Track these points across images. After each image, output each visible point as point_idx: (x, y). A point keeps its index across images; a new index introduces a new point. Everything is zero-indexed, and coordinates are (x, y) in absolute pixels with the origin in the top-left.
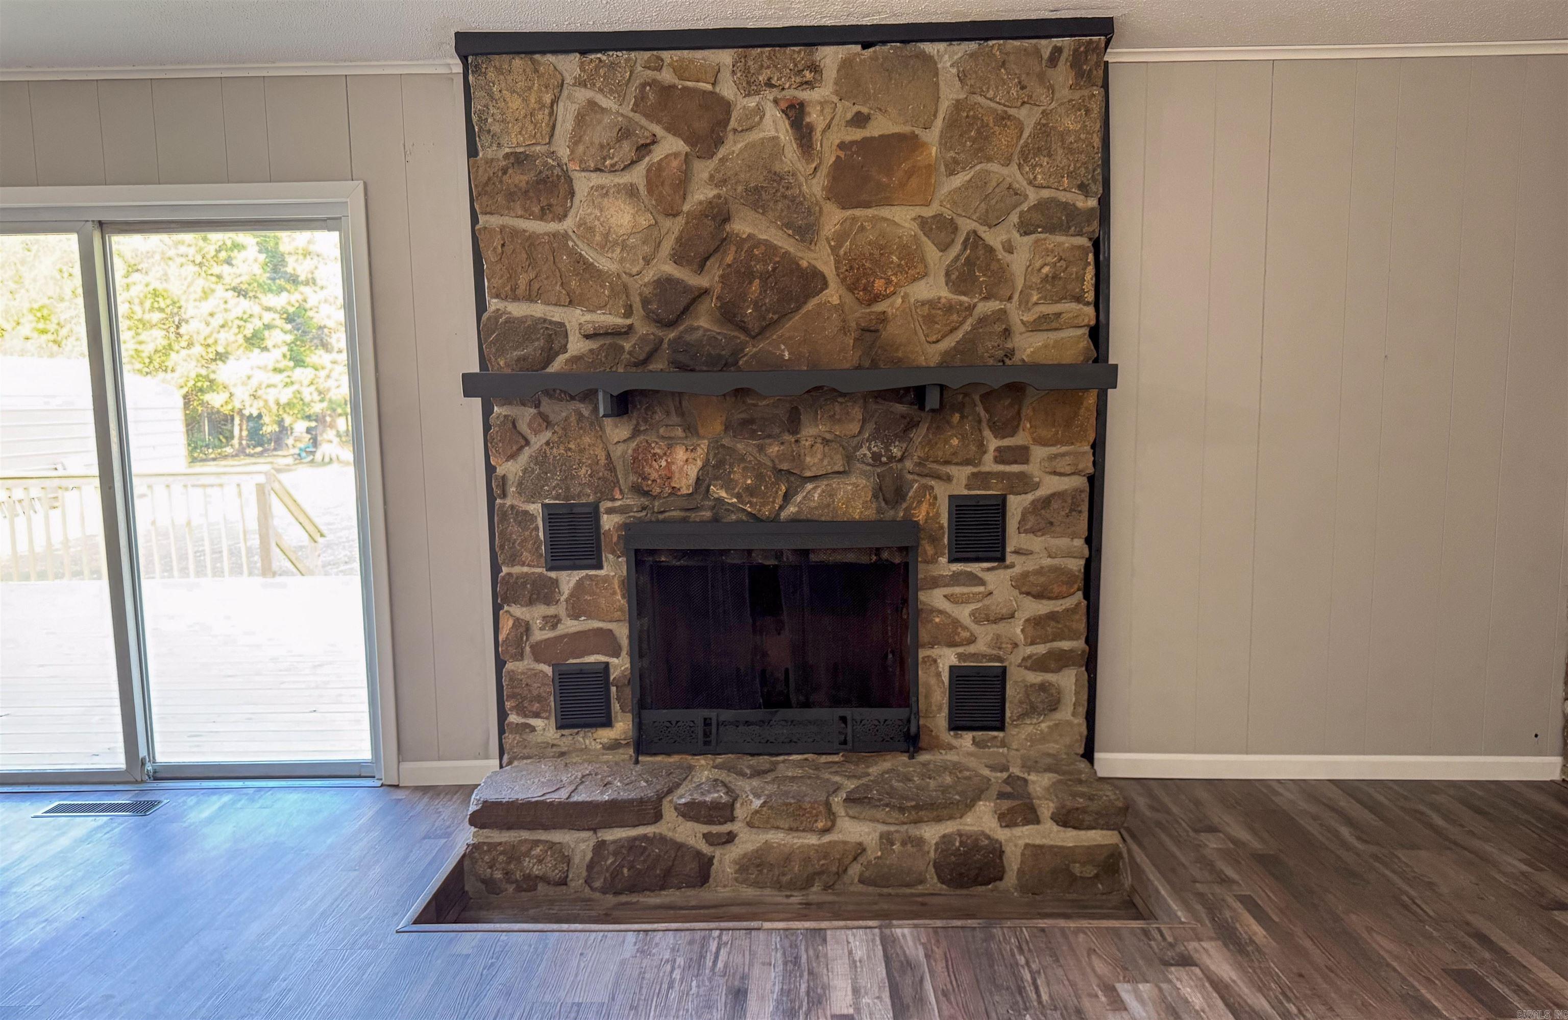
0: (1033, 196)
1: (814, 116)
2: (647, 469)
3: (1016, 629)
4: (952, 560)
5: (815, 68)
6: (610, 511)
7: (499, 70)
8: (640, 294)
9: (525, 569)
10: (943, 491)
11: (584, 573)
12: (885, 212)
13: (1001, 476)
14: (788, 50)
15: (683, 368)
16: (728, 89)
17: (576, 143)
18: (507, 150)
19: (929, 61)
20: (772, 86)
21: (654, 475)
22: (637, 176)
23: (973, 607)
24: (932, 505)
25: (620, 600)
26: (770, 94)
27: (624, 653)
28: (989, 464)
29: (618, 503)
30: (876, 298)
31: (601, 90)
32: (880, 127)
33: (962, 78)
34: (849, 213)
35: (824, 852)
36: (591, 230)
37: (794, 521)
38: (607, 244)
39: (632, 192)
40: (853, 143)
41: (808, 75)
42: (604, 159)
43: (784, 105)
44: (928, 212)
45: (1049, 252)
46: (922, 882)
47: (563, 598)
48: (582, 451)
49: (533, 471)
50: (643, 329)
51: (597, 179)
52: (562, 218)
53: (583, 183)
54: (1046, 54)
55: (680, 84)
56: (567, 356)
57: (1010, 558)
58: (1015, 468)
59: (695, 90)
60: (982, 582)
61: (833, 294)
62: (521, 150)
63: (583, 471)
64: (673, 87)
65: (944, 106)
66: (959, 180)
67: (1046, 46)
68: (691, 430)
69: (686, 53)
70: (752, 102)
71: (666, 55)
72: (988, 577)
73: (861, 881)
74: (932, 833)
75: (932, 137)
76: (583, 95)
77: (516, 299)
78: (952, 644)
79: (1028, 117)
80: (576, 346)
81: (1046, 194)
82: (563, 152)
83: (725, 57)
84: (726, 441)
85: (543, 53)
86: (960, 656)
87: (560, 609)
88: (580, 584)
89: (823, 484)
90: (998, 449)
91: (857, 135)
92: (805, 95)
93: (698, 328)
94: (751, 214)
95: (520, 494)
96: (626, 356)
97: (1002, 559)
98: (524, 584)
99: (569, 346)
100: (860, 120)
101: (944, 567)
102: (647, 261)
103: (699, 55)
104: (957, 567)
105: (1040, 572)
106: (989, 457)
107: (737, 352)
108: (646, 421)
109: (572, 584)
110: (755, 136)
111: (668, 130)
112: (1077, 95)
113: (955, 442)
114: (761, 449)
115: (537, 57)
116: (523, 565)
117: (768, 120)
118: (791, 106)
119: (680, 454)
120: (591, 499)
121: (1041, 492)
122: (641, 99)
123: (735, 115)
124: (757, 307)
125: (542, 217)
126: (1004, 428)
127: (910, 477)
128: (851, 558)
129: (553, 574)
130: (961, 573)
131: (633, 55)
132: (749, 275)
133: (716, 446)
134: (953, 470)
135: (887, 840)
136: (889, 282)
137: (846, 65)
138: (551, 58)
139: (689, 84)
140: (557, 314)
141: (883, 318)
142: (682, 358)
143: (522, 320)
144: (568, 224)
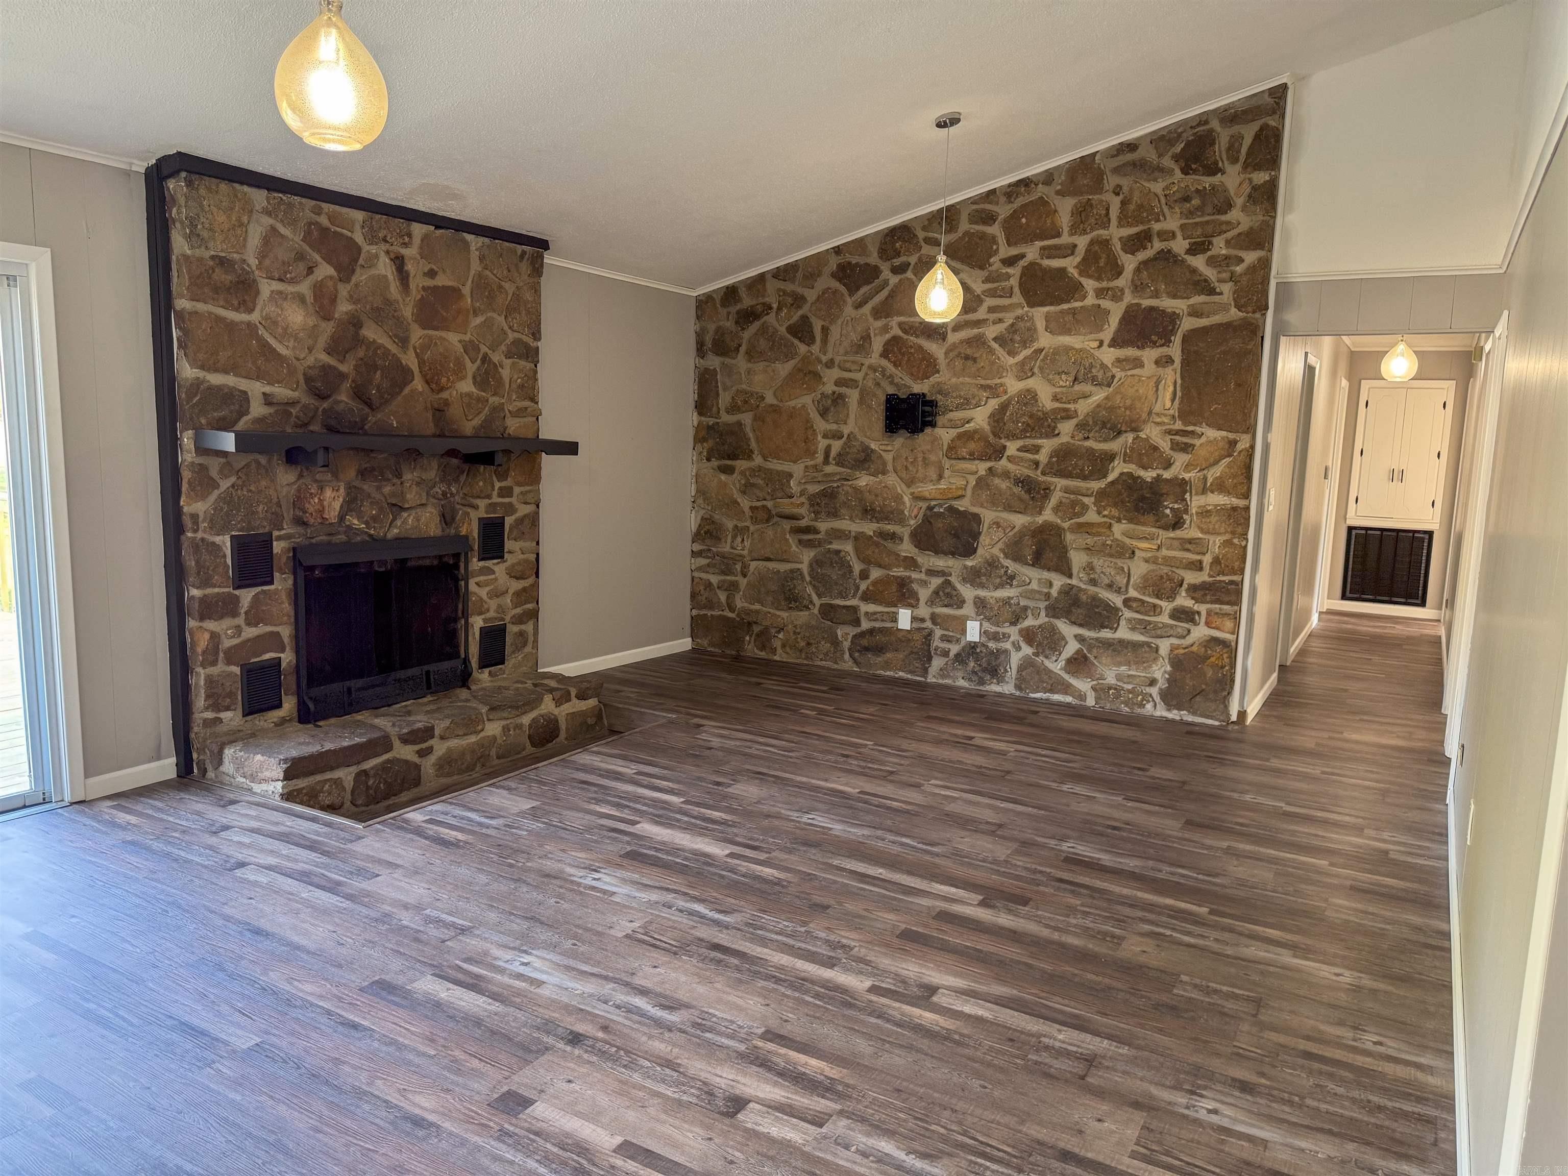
0: (511, 336)
1: (409, 267)
2: (307, 505)
3: (508, 600)
4: (480, 560)
5: (410, 235)
6: (279, 538)
7: (209, 189)
8: (304, 374)
9: (216, 590)
10: (475, 515)
11: (259, 589)
12: (443, 334)
13: (502, 505)
14: (397, 220)
15: (331, 429)
16: (358, 238)
17: (264, 257)
18: (212, 253)
19: (466, 244)
20: (386, 241)
21: (311, 510)
22: (304, 288)
23: (488, 589)
24: (470, 524)
25: (287, 607)
26: (384, 247)
27: (288, 649)
28: (496, 499)
29: (283, 532)
30: (442, 389)
31: (282, 221)
32: (442, 280)
33: (482, 258)
34: (426, 332)
35: (480, 744)
36: (275, 323)
37: (397, 539)
38: (286, 334)
39: (302, 299)
40: (429, 288)
41: (407, 239)
42: (286, 273)
43: (392, 256)
44: (467, 337)
45: (521, 371)
46: (524, 749)
47: (243, 611)
48: (260, 492)
49: (222, 509)
50: (306, 400)
51: (276, 286)
52: (251, 311)
53: (267, 287)
54: (519, 252)
55: (333, 228)
56: (249, 417)
57: (506, 556)
58: (507, 500)
59: (342, 235)
60: (493, 572)
61: (418, 384)
62: (223, 254)
63: (261, 507)
64: (328, 229)
65: (472, 272)
66: (479, 320)
67: (520, 248)
68: (336, 475)
69: (337, 208)
70: (373, 249)
71: (325, 206)
72: (496, 568)
73: (498, 758)
74: (526, 720)
75: (466, 291)
76: (268, 221)
77: (216, 370)
78: (480, 614)
79: (509, 287)
80: (257, 409)
81: (517, 335)
82: (253, 262)
83: (359, 216)
84: (357, 483)
85: (242, 183)
86: (485, 620)
87: (240, 621)
88: (256, 596)
89: (413, 512)
90: (500, 488)
91: (429, 283)
92: (404, 251)
93: (342, 401)
94: (374, 326)
95: (211, 528)
96: (293, 419)
97: (502, 557)
98: (217, 602)
99: (251, 409)
100: (432, 274)
101: (476, 564)
102: (310, 350)
103: (344, 210)
104: (482, 564)
105: (519, 563)
106: (495, 493)
107: (364, 419)
108: (307, 469)
109: (249, 599)
110: (373, 272)
111: (323, 259)
112: (532, 280)
113: (481, 484)
114: (379, 488)
115: (237, 186)
116: (214, 586)
117: (381, 265)
118: (397, 258)
119: (328, 493)
120: (267, 530)
121: (519, 514)
122: (308, 233)
123: (363, 255)
124: (378, 390)
125: (237, 310)
126: (502, 477)
127: (458, 507)
128: (427, 562)
129: (237, 592)
130: (484, 567)
131: (304, 200)
132: (375, 367)
133: (350, 488)
134: (478, 502)
135: (506, 729)
136: (449, 379)
137: (425, 238)
138: (246, 188)
139: (338, 229)
140: (243, 384)
141: (446, 403)
142: (333, 423)
143: (219, 388)
144: (255, 317)
